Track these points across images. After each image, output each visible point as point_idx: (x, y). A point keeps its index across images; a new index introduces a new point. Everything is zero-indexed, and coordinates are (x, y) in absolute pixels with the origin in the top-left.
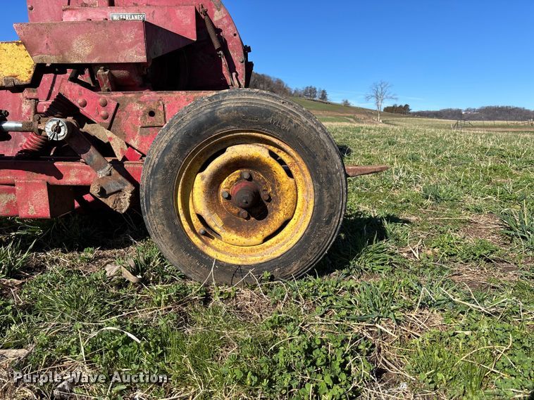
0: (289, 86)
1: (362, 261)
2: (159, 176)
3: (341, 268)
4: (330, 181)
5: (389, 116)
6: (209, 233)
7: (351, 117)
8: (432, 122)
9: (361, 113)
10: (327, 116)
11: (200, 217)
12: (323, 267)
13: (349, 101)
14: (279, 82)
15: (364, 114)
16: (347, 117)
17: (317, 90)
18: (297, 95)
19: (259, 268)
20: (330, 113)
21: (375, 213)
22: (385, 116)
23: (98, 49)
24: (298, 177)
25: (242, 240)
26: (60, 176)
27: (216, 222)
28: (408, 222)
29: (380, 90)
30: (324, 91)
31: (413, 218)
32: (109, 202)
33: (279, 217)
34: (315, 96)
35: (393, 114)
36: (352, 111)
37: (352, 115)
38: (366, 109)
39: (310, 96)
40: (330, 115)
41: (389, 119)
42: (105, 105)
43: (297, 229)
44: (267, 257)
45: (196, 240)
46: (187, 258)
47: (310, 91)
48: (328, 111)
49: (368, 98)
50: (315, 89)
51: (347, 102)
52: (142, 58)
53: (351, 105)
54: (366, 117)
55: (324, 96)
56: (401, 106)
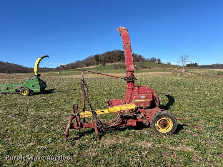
0: (144, 57)
1: (179, 133)
2: (154, 122)
3: (177, 134)
4: (175, 122)
5: (188, 68)
6: (159, 128)
7: (171, 69)
8: (209, 70)
9: (176, 68)
10: (161, 69)
11: (158, 127)
12: (174, 133)
13: (170, 63)
14: (140, 56)
15: (177, 68)
16: (170, 69)
17: (156, 59)
18: (148, 61)
19: (166, 133)
20: (162, 68)
21: (181, 124)
22: (187, 68)
23: (144, 105)
24: (170, 121)
25: (163, 130)
26: (138, 120)
27: (160, 127)
28: (187, 126)
29: (183, 58)
30: (159, 59)
31: (189, 125)
32: (146, 124)
33: (168, 127)
34: (155, 61)
35: (190, 67)
36: (172, 67)
37: (172, 68)
38: (178, 66)
39: (153, 61)
40: (163, 69)
41: (188, 70)
42: (144, 112)
43: (170, 128)
44: (167, 132)
45: (157, 129)
46: (157, 132)
47: (153, 59)
48: (162, 67)
49: (178, 62)
50: (155, 58)
51: (169, 63)
52: (149, 106)
53: (171, 64)
54: (178, 69)
55: (159, 61)
56: (193, 64)
